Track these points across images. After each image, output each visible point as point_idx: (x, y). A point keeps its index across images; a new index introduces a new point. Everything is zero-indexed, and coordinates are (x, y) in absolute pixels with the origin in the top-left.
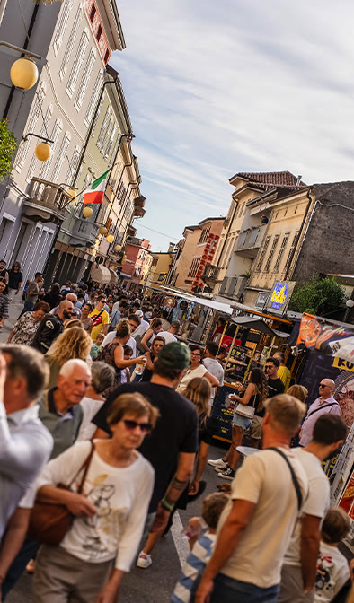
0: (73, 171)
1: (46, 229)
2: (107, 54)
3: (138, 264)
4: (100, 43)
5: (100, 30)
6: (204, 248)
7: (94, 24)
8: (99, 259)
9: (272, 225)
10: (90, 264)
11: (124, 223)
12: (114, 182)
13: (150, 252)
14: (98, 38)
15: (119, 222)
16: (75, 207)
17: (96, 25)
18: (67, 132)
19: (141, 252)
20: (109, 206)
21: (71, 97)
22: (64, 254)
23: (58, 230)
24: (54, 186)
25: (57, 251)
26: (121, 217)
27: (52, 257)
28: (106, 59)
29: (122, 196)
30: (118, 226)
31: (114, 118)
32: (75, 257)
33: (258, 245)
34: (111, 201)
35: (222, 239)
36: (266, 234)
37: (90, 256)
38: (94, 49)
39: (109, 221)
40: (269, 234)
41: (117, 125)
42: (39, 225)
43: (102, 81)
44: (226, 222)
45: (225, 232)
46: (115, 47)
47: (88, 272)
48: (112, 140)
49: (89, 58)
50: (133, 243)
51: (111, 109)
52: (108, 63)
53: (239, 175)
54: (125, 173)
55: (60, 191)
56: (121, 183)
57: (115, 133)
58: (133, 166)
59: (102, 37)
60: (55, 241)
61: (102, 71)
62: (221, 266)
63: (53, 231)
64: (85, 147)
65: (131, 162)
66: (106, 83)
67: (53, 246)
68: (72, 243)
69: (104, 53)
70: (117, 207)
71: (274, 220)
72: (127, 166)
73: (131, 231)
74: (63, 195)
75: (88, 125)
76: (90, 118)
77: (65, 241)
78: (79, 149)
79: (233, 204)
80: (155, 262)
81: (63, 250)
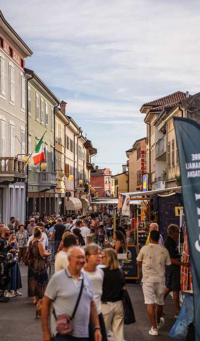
0: (24, 144)
1: (17, 187)
2: (22, 61)
3: (106, 187)
4: (14, 57)
5: (11, 50)
6: (141, 162)
7: (5, 49)
8: (68, 194)
9: (169, 134)
10: (63, 199)
11: (81, 163)
12: (60, 139)
13: (112, 177)
14: (11, 55)
15: (76, 164)
16: (34, 166)
17: (6, 48)
18: (10, 121)
19: (106, 179)
20: (63, 156)
21: (4, 98)
22: (38, 199)
23: (27, 185)
24: (10, 159)
25: (31, 199)
26: (76, 160)
27: (29, 204)
28: (22, 66)
29: (71, 145)
30: (76, 167)
31: (43, 98)
32: (48, 199)
33: (165, 150)
34: (63, 152)
35: (148, 152)
36: (167, 141)
37: (60, 194)
38: (11, 63)
39: (67, 166)
40: (169, 140)
41: (47, 102)
42: (11, 186)
43: (24, 80)
44: (147, 140)
45: (148, 147)
46: (26, 55)
47: (62, 205)
48: (47, 113)
49: (9, 70)
50: (97, 174)
51: (38, 94)
52: (25, 67)
53: (144, 105)
54: (68, 131)
55: (15, 161)
56: (66, 138)
57: (48, 108)
58: (71, 123)
59: (14, 54)
60: (27, 192)
61: (22, 74)
62: (152, 172)
63: (23, 187)
64: (27, 126)
65: (68, 122)
66: (27, 80)
67: (27, 196)
68: (41, 190)
69: (19, 62)
70: (69, 154)
71: (169, 130)
72: (66, 125)
73: (90, 167)
74: (19, 162)
75: (24, 111)
76: (24, 106)
77: (36, 190)
78: (23, 128)
79: (147, 126)
80: (116, 182)
81: (35, 197)
